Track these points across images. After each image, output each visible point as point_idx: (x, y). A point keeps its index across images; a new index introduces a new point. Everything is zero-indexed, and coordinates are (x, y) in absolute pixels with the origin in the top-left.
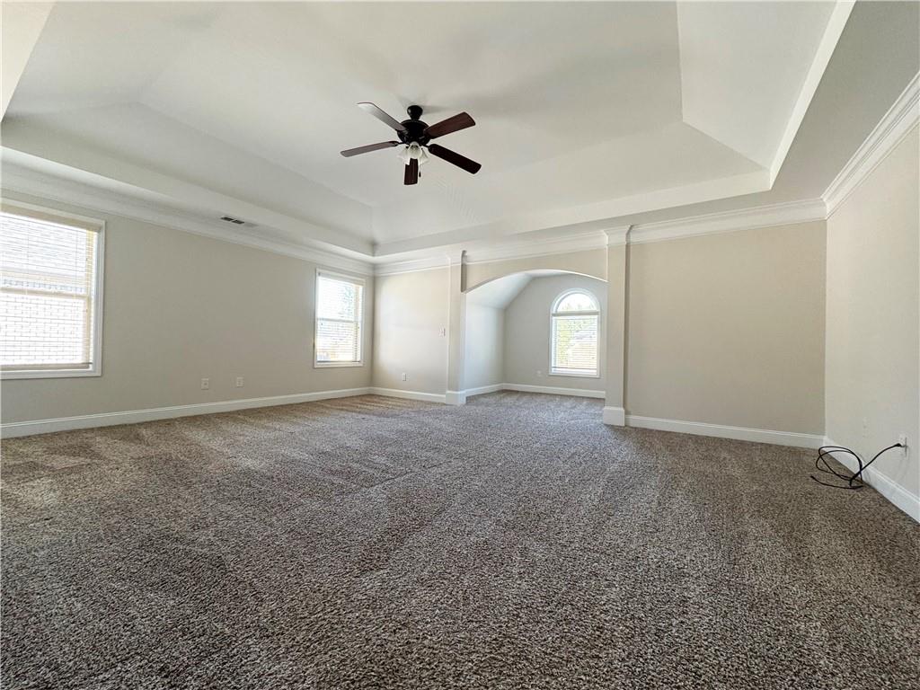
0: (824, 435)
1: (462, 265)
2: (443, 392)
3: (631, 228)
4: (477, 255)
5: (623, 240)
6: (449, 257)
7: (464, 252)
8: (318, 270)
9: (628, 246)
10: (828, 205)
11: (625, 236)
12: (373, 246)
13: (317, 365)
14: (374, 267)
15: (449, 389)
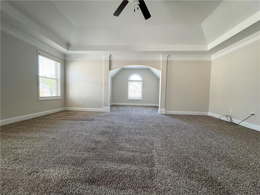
0: (208, 112)
1: (109, 60)
2: (101, 108)
3: (169, 56)
4: (115, 57)
5: (166, 59)
6: (104, 56)
7: (111, 55)
8: (39, 52)
9: (167, 61)
10: (212, 58)
11: (167, 58)
12: (68, 46)
13: (40, 99)
14: (65, 55)
15: (104, 107)
